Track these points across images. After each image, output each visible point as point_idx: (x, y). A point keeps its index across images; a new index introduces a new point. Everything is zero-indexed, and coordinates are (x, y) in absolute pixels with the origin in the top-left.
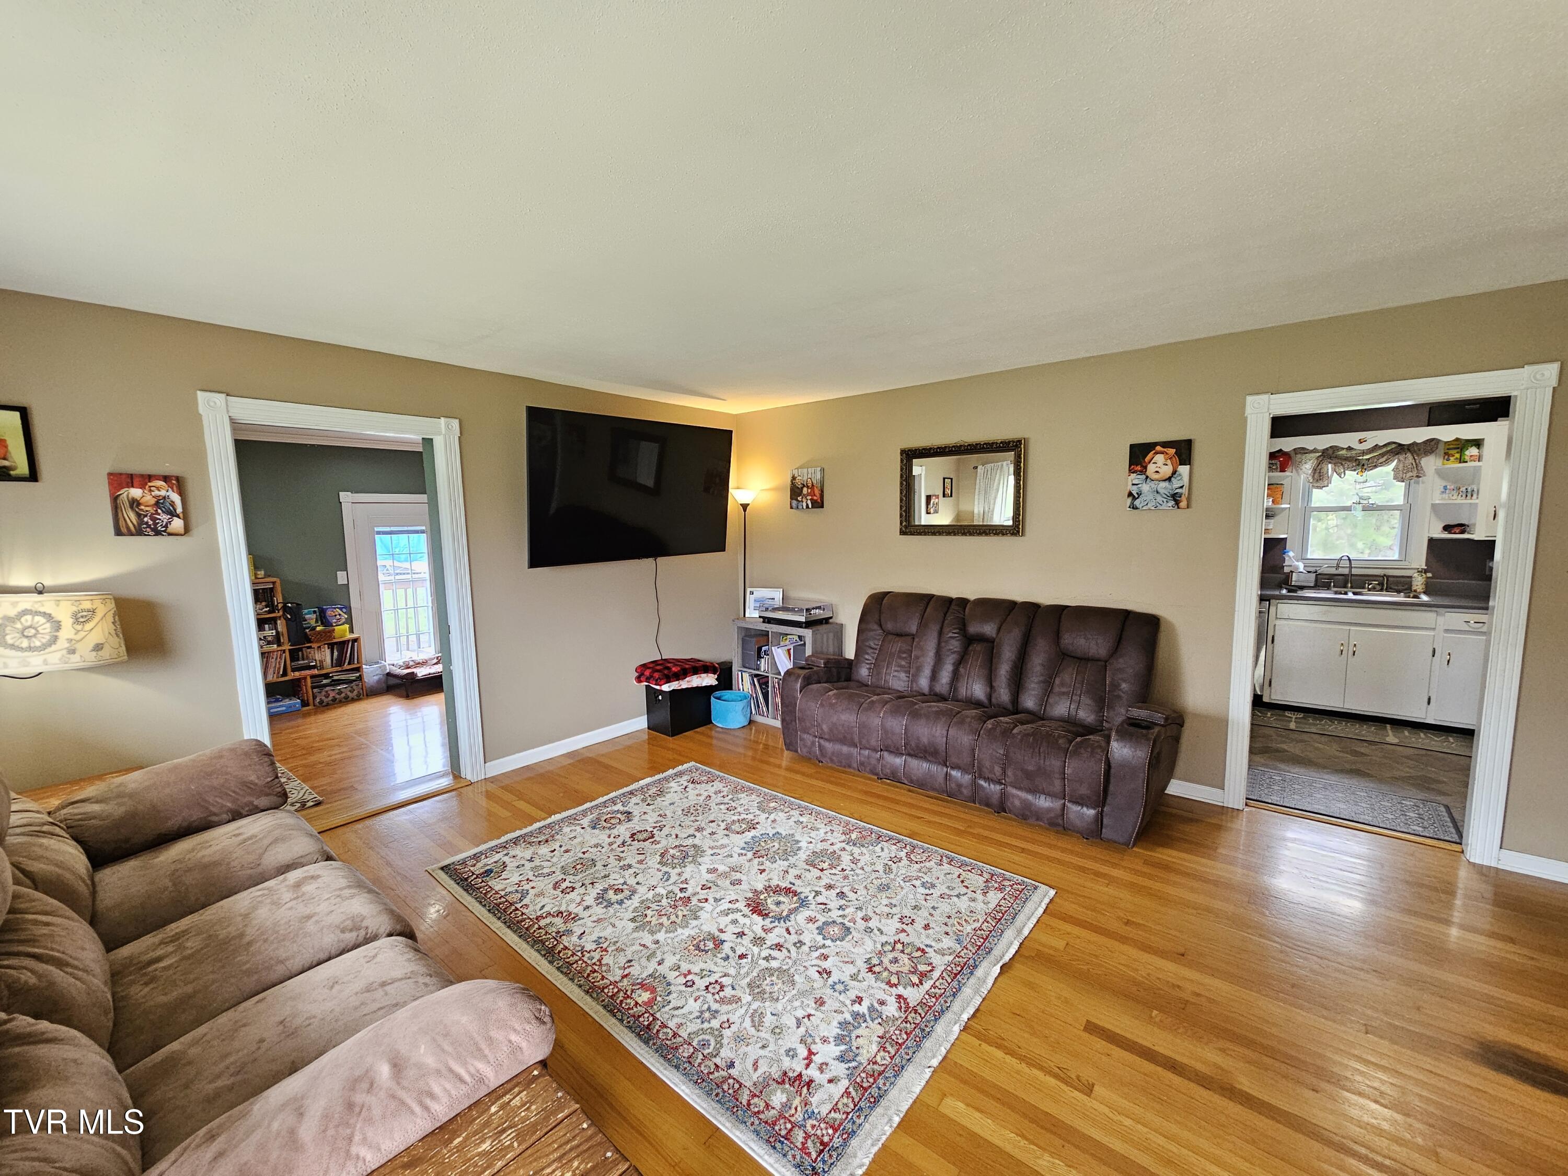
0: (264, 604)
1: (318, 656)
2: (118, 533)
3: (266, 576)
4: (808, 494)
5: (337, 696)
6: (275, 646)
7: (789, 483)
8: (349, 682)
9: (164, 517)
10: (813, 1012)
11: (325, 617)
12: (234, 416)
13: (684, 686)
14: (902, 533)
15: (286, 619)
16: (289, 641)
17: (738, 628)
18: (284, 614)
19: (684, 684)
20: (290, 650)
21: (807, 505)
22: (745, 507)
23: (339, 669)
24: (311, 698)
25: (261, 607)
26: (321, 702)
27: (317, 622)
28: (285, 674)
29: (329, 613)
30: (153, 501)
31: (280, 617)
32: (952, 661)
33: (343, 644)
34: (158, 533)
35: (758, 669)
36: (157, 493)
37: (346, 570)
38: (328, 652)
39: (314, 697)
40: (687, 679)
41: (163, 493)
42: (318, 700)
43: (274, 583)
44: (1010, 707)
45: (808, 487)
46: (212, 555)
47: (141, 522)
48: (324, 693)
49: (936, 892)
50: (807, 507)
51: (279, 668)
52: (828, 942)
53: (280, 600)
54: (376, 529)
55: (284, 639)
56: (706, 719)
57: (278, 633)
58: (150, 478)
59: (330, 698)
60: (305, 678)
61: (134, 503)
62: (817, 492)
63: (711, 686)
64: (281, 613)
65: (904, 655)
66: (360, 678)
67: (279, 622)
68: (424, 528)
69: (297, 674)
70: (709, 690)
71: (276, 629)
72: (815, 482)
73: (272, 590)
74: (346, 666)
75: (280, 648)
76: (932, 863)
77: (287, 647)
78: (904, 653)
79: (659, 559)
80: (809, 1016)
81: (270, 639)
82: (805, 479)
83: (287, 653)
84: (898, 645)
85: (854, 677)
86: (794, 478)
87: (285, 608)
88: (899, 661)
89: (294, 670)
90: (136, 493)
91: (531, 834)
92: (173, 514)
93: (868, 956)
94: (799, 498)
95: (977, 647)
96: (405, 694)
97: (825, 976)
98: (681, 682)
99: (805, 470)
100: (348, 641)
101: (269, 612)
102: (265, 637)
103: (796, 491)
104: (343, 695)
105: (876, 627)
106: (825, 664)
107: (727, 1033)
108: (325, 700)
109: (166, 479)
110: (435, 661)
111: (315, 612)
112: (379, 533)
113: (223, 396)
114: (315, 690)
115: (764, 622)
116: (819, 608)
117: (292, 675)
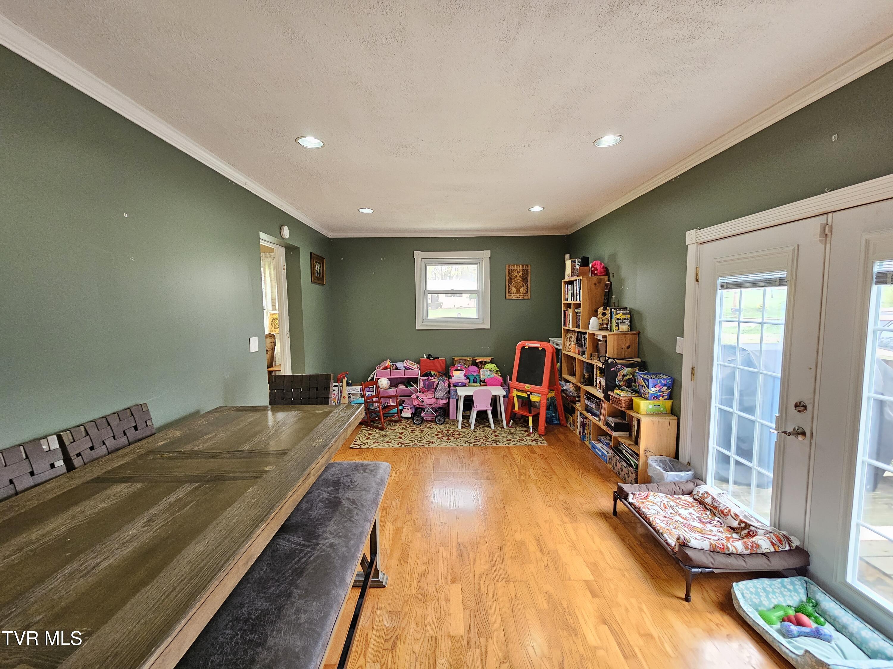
8: (628, 463)
66: (636, 466)
77: (604, 398)
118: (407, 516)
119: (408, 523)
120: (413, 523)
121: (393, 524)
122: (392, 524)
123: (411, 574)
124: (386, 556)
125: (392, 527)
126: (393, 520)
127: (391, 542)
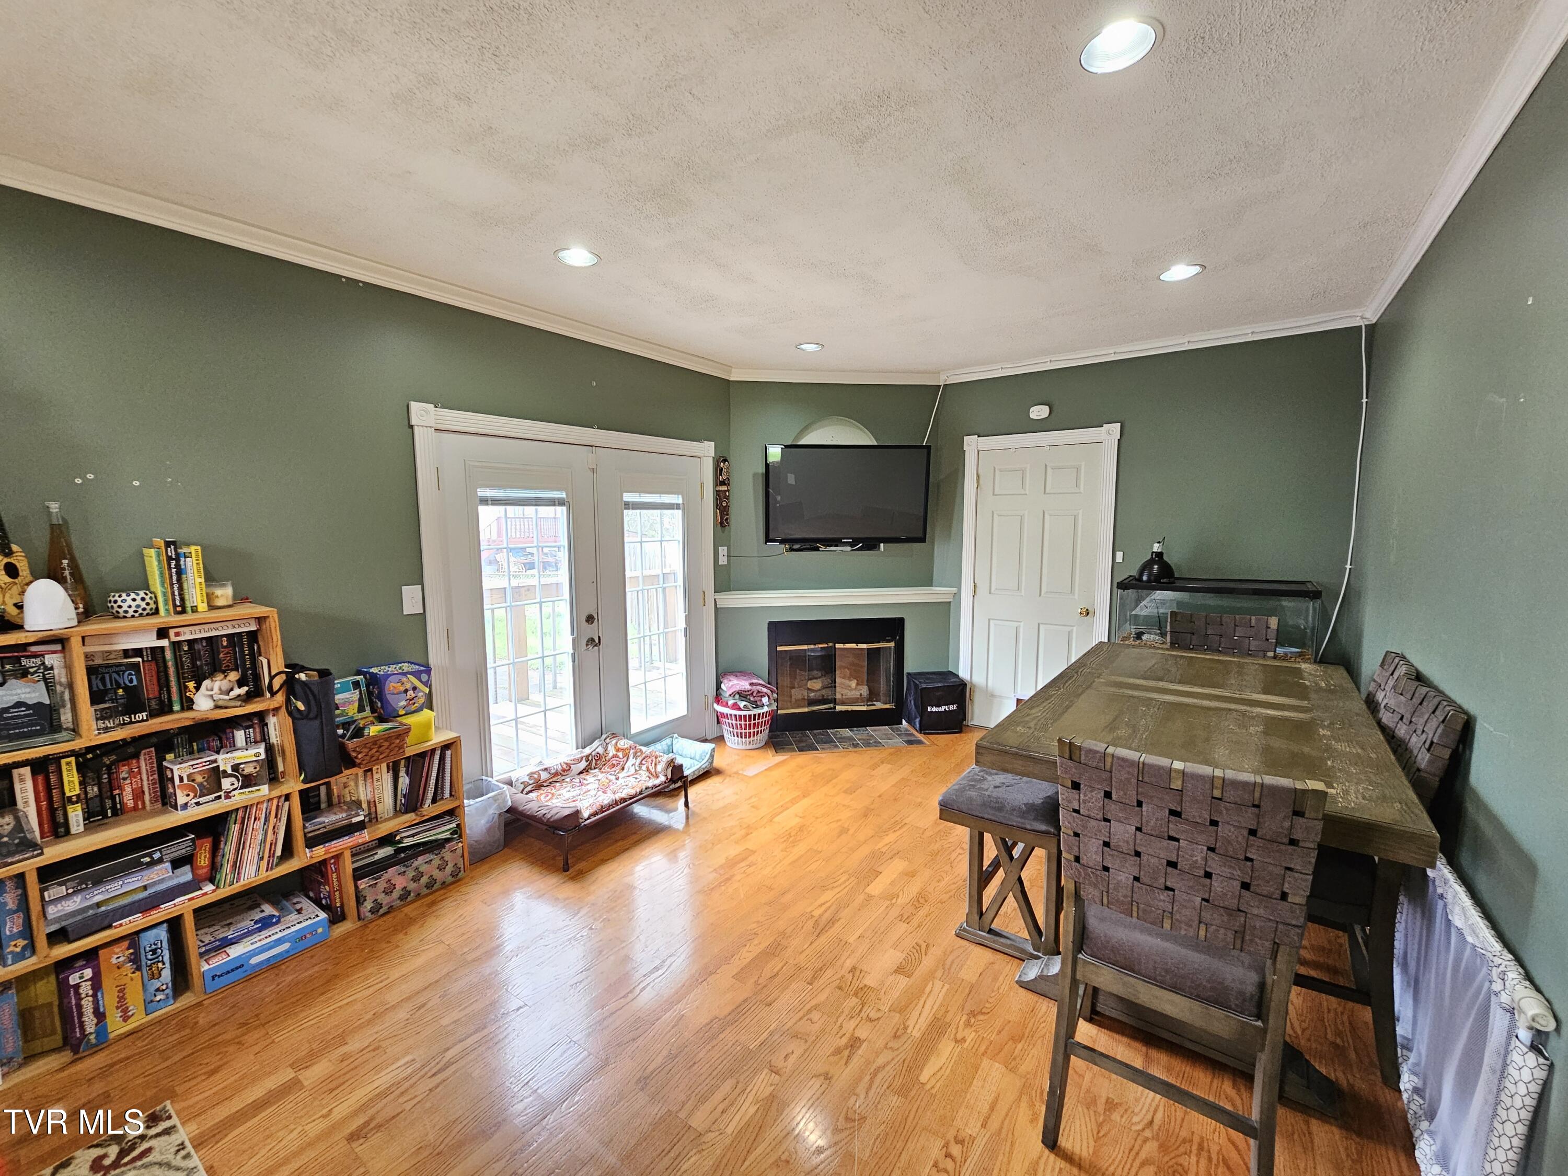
0: (234, 676)
1: (363, 793)
3: (240, 598)
5: (412, 886)
6: (264, 789)
8: (435, 846)
11: (381, 696)
15: (293, 713)
16: (301, 768)
18: (288, 701)
20: (301, 792)
23: (410, 817)
24: (353, 903)
25: (225, 684)
26: (377, 906)
27: (361, 709)
28: (288, 851)
29: (392, 686)
31: (276, 710)
33: (418, 763)
37: (420, 581)
38: (387, 779)
39: (360, 899)
42: (368, 905)
43: (260, 620)
48: (382, 884)
51: (273, 844)
53: (278, 664)
54: (481, 492)
55: (288, 763)
57: (270, 749)
59: (396, 894)
60: (338, 857)
64: (280, 698)
66: (458, 832)
67: (272, 721)
68: (564, 495)
69: (320, 852)
71: (265, 738)
73: (253, 636)
74: (429, 809)
75: (276, 793)
77: (294, 785)
81: (249, 770)
83: (296, 801)
87: (290, 685)
89: (311, 842)
96: (560, 861)
100: (433, 751)
101: (248, 698)
102: (236, 768)
104: (424, 880)
108: (384, 899)
110: (583, 764)
111: (356, 685)
112: (485, 501)
114: (363, 884)
117: (304, 857)
118: (863, 1037)
119: (873, 1015)
120: (864, 1009)
121: (906, 1028)
122: (909, 1031)
123: (919, 926)
124: (947, 967)
125: (911, 1023)
126: (904, 1039)
127: (928, 989)
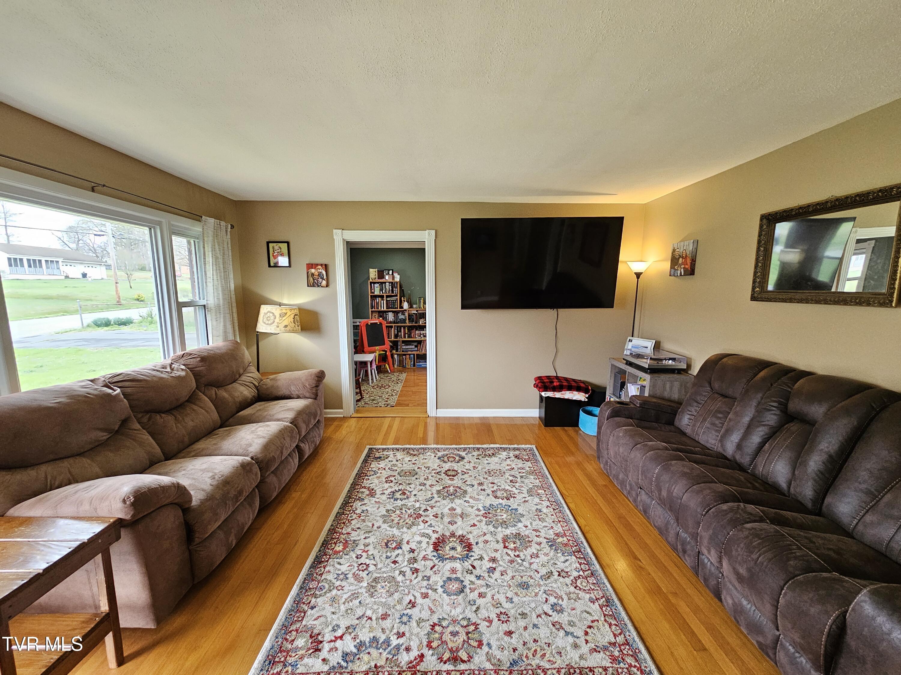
2: (308, 286)
4: (683, 263)
7: (670, 255)
9: (320, 280)
10: (374, 618)
12: (345, 238)
13: (557, 396)
14: (753, 298)
17: (612, 365)
19: (558, 395)
21: (681, 273)
22: (638, 275)
30: (317, 274)
32: (762, 433)
34: (318, 286)
35: (620, 398)
36: (319, 271)
40: (563, 392)
41: (320, 271)
44: (809, 505)
45: (683, 258)
46: (334, 296)
47: (314, 282)
49: (556, 617)
50: (681, 275)
52: (440, 590)
56: (575, 423)
58: (317, 265)
61: (313, 275)
62: (689, 261)
63: (580, 401)
65: (720, 415)
70: (579, 403)
72: (688, 253)
76: (588, 596)
78: (720, 412)
79: (560, 310)
80: (370, 618)
82: (682, 250)
84: (719, 403)
85: (677, 423)
86: (674, 251)
88: (714, 419)
90: (313, 271)
91: (413, 449)
92: (323, 279)
93: (446, 617)
94: (676, 267)
95: (794, 427)
97: (410, 606)
98: (556, 393)
99: (682, 243)
103: (674, 261)
105: (707, 385)
106: (641, 404)
107: (334, 592)
109: (321, 265)
113: (341, 230)
115: (626, 364)
116: (674, 359)
